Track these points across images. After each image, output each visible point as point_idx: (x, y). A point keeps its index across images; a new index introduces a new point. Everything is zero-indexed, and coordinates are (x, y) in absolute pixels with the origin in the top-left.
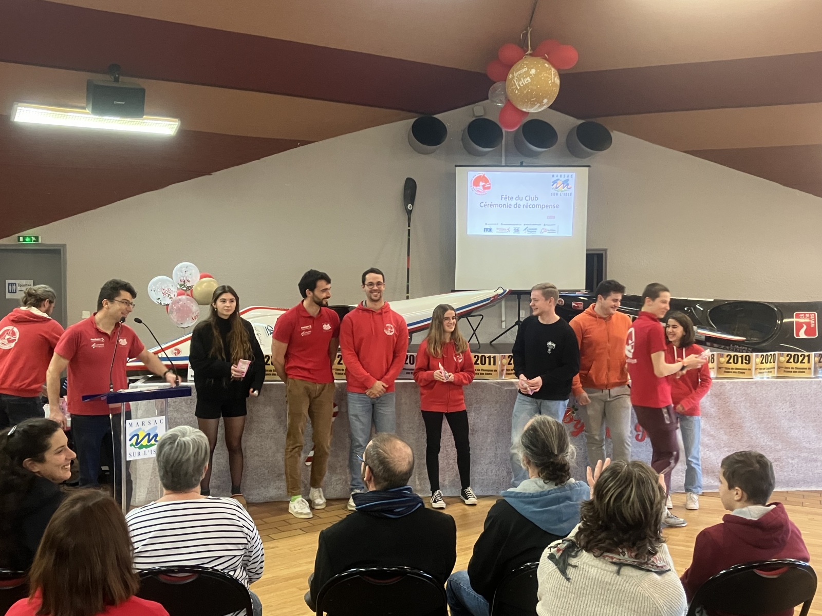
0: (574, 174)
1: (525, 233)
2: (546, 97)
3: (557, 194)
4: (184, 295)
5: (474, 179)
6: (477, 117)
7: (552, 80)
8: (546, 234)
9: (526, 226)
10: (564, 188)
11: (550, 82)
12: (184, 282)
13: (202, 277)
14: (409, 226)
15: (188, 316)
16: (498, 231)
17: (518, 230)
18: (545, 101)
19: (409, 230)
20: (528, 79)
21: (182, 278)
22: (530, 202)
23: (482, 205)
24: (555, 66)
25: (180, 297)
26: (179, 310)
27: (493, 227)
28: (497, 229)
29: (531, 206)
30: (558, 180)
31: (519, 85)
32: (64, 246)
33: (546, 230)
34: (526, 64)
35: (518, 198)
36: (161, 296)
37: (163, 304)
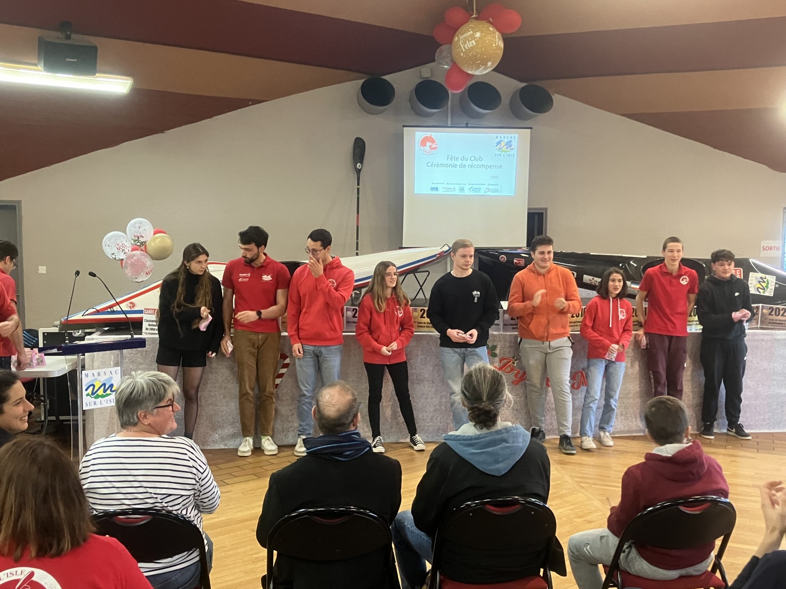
0: (517, 136)
1: (470, 192)
2: (490, 61)
3: (500, 155)
4: (138, 250)
5: (421, 139)
6: (424, 78)
7: (496, 43)
8: (490, 193)
9: (471, 186)
10: (507, 148)
11: (494, 45)
12: (138, 237)
13: (155, 233)
14: (358, 185)
15: (143, 271)
16: (444, 190)
17: (463, 189)
18: (489, 64)
19: (358, 189)
20: (474, 42)
21: (136, 234)
22: (475, 163)
23: (429, 165)
24: (499, 30)
25: (134, 252)
26: (133, 265)
27: (439, 186)
28: (443, 188)
29: (476, 166)
30: (502, 141)
31: (464, 48)
32: (19, 202)
33: (489, 190)
34: (471, 27)
35: (463, 158)
36: (115, 250)
37: (117, 259)
